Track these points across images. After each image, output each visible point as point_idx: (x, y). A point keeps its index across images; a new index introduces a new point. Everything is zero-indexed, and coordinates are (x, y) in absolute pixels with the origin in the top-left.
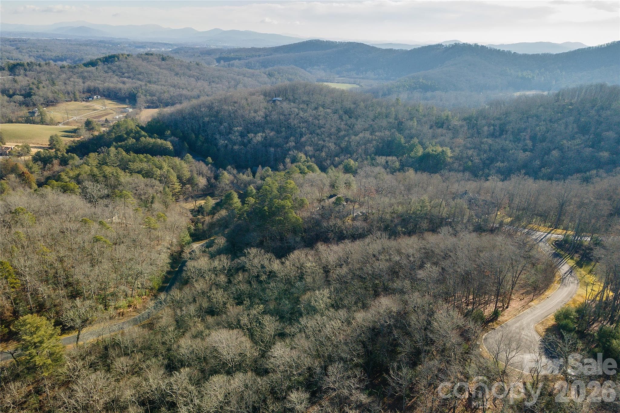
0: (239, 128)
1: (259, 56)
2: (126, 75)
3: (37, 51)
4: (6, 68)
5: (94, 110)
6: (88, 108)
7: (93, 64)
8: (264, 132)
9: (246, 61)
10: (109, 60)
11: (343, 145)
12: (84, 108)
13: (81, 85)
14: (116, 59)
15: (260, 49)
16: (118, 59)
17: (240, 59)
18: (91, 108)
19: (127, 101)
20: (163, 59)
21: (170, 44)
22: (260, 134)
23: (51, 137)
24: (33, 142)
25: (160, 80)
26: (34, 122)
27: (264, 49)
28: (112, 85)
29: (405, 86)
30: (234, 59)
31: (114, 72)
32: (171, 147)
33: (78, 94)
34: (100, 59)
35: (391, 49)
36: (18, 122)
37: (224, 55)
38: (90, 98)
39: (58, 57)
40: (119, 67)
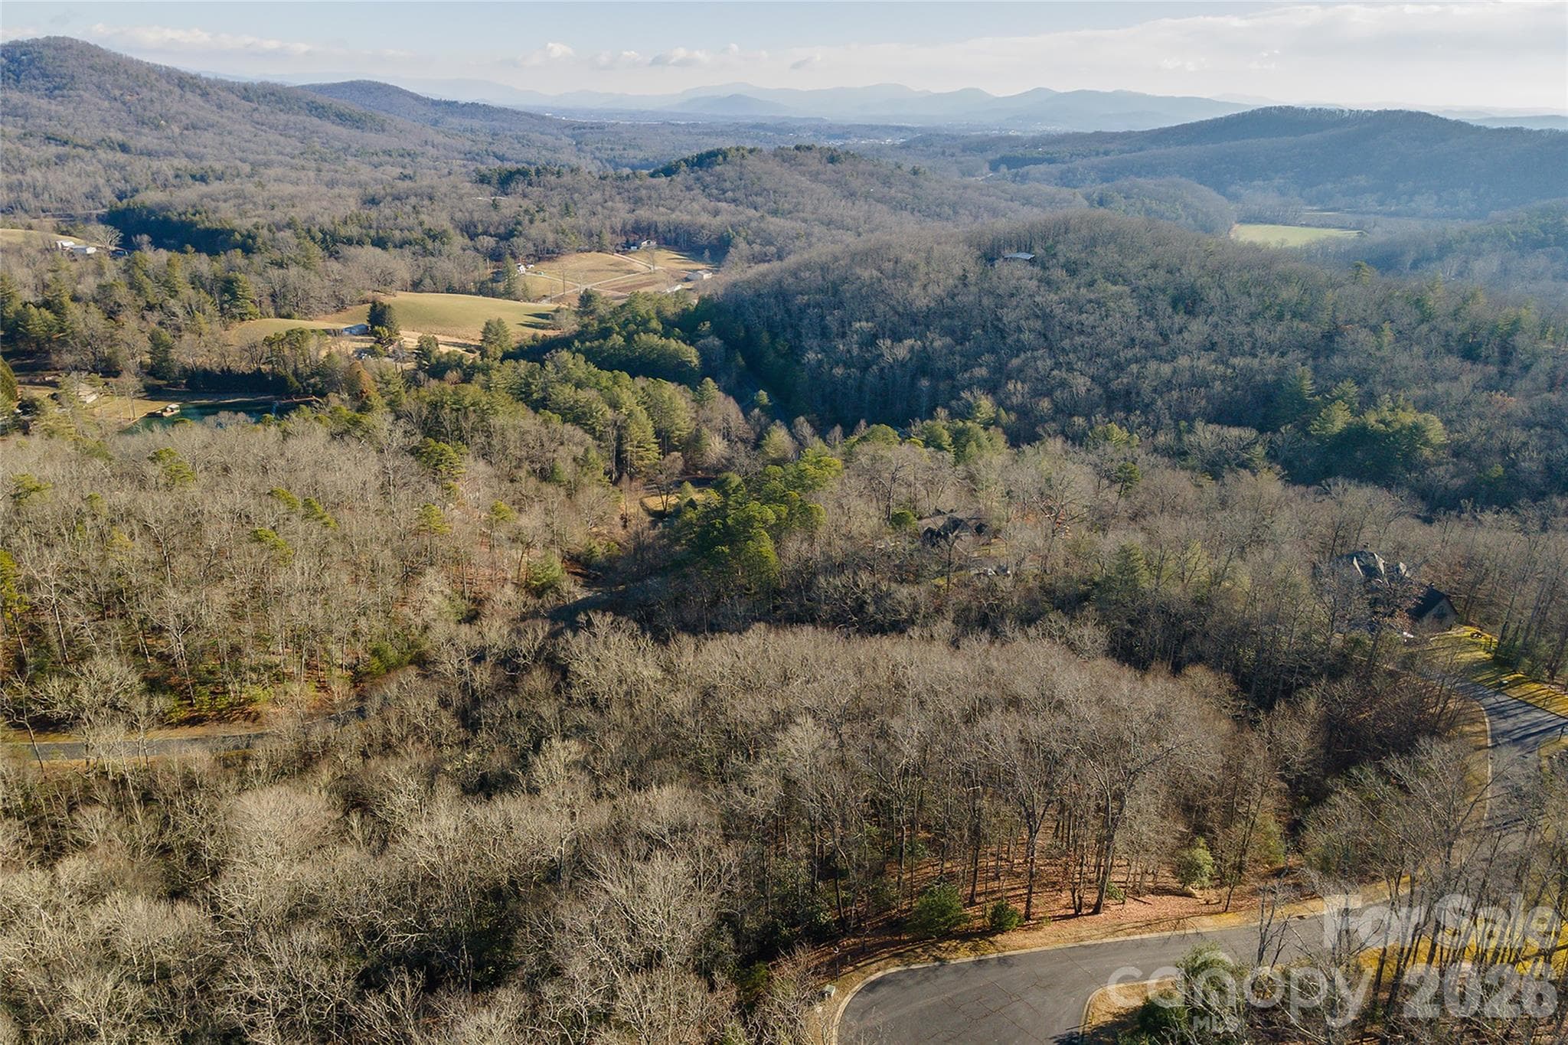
0: (864, 324)
1: (1106, 153)
2: (730, 194)
3: (612, 150)
4: (494, 181)
5: (630, 272)
6: (616, 268)
7: (669, 171)
8: (921, 337)
9: (1064, 167)
10: (704, 161)
11: (1122, 381)
12: (610, 268)
13: (622, 214)
14: (720, 157)
15: (1114, 137)
16: (725, 158)
17: (1051, 161)
18: (623, 267)
19: (707, 253)
20: (832, 160)
21: (907, 128)
22: (909, 342)
23: (487, 324)
24: (460, 332)
25: (801, 207)
26: (494, 294)
27: (1127, 136)
28: (686, 218)
29: (1504, 236)
30: (1037, 161)
31: (705, 187)
32: (696, 361)
33: (607, 237)
34: (686, 161)
35: (1516, 129)
36: (464, 291)
37: (1020, 152)
38: (634, 245)
39: (647, 160)
40: (720, 178)
